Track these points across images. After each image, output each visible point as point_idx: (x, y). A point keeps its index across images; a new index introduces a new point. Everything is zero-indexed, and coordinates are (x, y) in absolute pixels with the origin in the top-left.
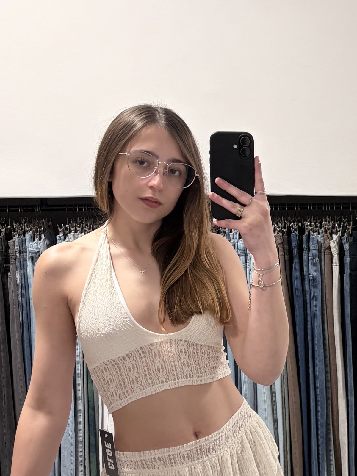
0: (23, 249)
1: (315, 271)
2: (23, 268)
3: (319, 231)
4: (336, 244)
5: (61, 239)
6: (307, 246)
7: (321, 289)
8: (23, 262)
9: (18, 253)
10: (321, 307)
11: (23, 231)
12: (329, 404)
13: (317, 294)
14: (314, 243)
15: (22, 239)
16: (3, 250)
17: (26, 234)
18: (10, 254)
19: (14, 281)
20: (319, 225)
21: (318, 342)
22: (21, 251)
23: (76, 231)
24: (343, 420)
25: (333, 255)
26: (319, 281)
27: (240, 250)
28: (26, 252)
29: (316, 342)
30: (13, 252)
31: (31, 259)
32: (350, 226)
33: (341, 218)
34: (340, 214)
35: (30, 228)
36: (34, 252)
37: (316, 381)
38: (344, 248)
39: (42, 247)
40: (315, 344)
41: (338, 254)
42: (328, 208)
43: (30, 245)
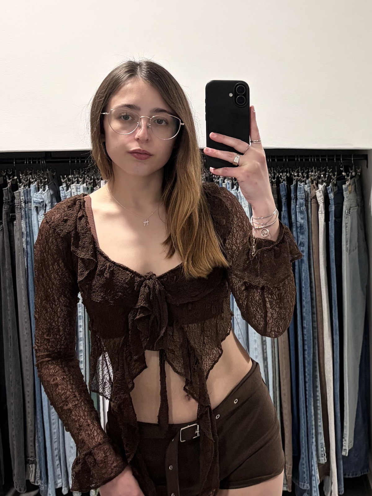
0: (28, 199)
1: (302, 219)
2: (28, 217)
3: (306, 182)
4: (321, 193)
5: (64, 190)
6: (294, 196)
7: (308, 236)
8: (28, 211)
9: (23, 203)
10: (307, 252)
11: (28, 182)
12: (316, 343)
13: (304, 240)
14: (301, 193)
15: (27, 189)
16: (10, 200)
17: (31, 185)
18: (16, 204)
19: (20, 229)
20: (306, 175)
21: (305, 285)
22: (27, 201)
23: (78, 182)
24: (328, 358)
25: (319, 203)
26: (306, 228)
28: (31, 202)
29: (303, 285)
30: (19, 202)
31: (35, 208)
32: (334, 176)
33: (326, 168)
34: (325, 165)
35: (34, 180)
36: (38, 202)
37: (304, 322)
38: (329, 198)
39: (46, 197)
40: (302, 288)
41: (323, 203)
42: (314, 160)
43: (34, 195)
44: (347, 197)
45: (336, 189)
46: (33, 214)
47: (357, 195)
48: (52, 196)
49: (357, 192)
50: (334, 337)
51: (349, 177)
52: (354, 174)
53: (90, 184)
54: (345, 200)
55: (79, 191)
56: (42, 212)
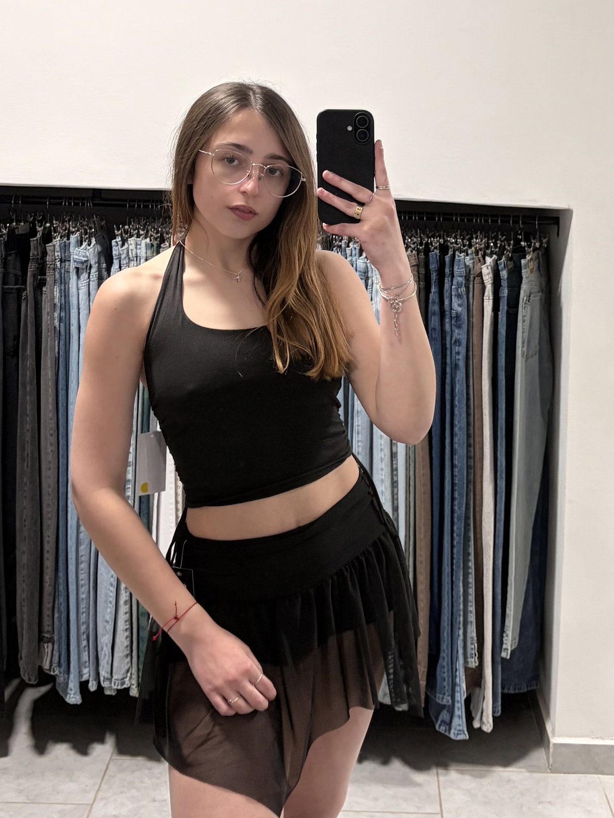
0: (65, 256)
1: (459, 305)
2: (64, 282)
3: (467, 252)
4: (490, 270)
5: (118, 245)
6: (450, 271)
7: (466, 330)
8: (64, 274)
9: (59, 261)
10: (465, 355)
11: (67, 231)
12: (471, 489)
13: (461, 336)
14: (460, 267)
15: (65, 242)
16: (39, 257)
17: (71, 236)
18: (48, 263)
19: (51, 299)
20: (468, 243)
21: (458, 402)
22: (63, 259)
23: (138, 236)
24: (488, 513)
25: (486, 284)
26: (464, 319)
27: (360, 271)
28: (70, 261)
29: (457, 403)
30: (52, 259)
31: (75, 270)
32: (509, 246)
33: (497, 235)
34: (496, 230)
35: (76, 229)
36: (80, 261)
37: (454, 457)
38: (500, 277)
39: (92, 255)
40: (455, 406)
41: (492, 284)
42: (481, 221)
43: (75, 251)
44: (526, 278)
45: (511, 265)
46: (71, 277)
47: (541, 275)
48: (99, 253)
49: (542, 272)
50: (498, 482)
51: (531, 249)
52: (537, 245)
53: (156, 239)
54: (523, 282)
55: (140, 249)
56: (84, 276)
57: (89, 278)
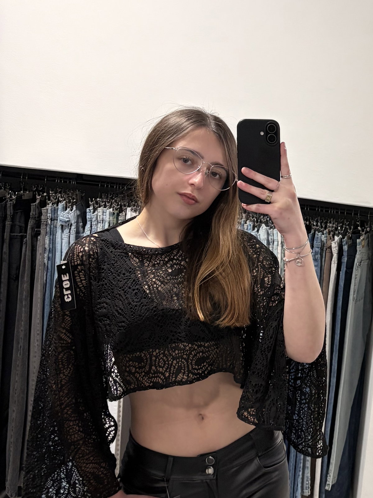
0: (54, 216)
2: (52, 234)
3: (323, 232)
4: (336, 245)
5: (90, 212)
6: (311, 243)
8: (53, 228)
9: (50, 220)
11: (57, 200)
14: (318, 241)
15: (55, 207)
16: (36, 216)
17: (59, 204)
18: (42, 220)
19: (43, 245)
20: (324, 226)
22: (53, 218)
23: (105, 206)
25: (333, 254)
28: (57, 220)
30: (45, 218)
31: (60, 227)
32: (350, 229)
33: (344, 221)
34: (343, 218)
35: (63, 199)
36: (64, 220)
38: (343, 249)
39: (72, 217)
41: (337, 254)
42: (334, 212)
43: (61, 214)
44: (359, 251)
45: (350, 242)
46: (58, 231)
47: (369, 249)
48: (78, 216)
49: (369, 247)
51: (364, 233)
52: (368, 229)
53: (116, 209)
54: (357, 253)
55: (105, 215)
56: (66, 231)
57: (70, 232)
